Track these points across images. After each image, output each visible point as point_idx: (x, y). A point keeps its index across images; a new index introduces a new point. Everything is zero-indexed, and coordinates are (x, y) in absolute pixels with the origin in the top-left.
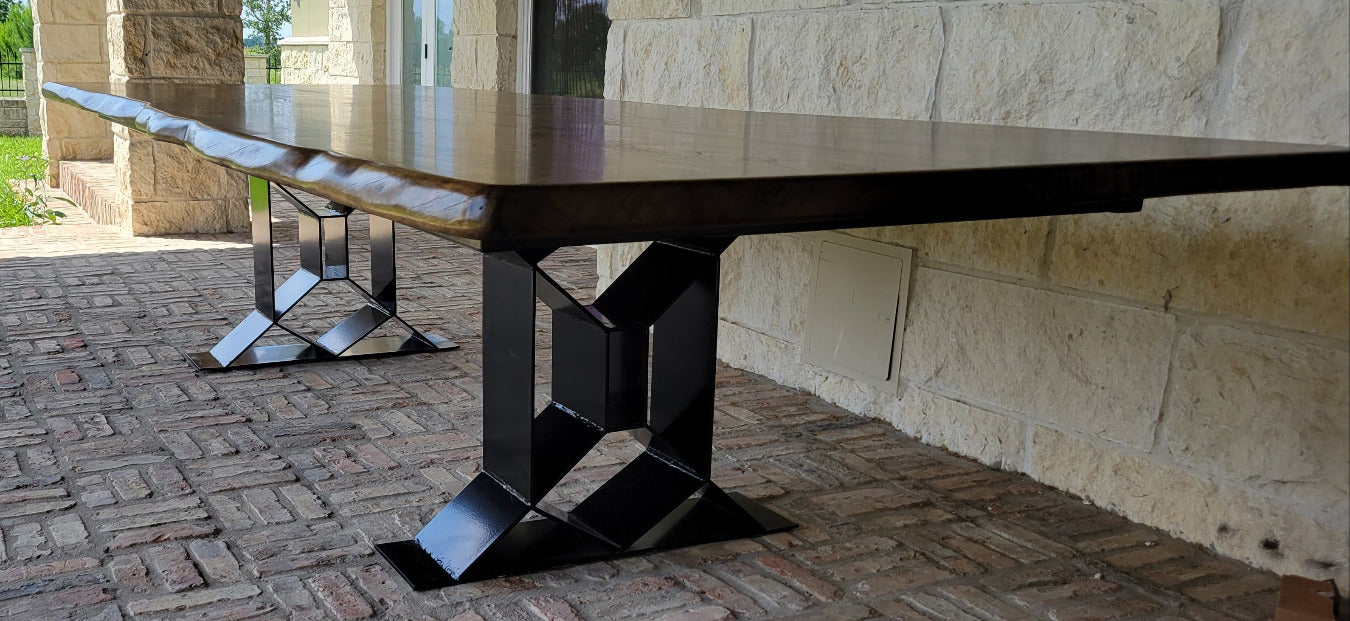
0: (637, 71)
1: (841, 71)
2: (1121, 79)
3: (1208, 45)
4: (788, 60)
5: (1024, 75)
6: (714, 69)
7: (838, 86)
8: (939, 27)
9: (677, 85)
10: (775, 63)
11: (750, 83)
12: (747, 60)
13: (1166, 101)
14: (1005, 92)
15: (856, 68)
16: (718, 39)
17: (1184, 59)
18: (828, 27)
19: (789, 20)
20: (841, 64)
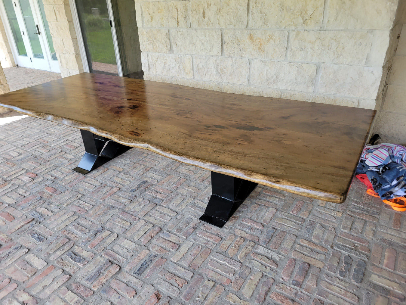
0: (154, 65)
1: (221, 70)
2: (296, 79)
3: (314, 73)
4: (205, 66)
5: (272, 76)
6: (181, 67)
7: (221, 74)
8: (248, 64)
9: (169, 69)
10: (201, 66)
11: (193, 71)
12: (192, 65)
13: (306, 83)
14: (268, 79)
15: (225, 70)
16: (181, 60)
17: (309, 76)
18: (216, 60)
19: (204, 58)
20: (221, 69)
